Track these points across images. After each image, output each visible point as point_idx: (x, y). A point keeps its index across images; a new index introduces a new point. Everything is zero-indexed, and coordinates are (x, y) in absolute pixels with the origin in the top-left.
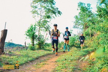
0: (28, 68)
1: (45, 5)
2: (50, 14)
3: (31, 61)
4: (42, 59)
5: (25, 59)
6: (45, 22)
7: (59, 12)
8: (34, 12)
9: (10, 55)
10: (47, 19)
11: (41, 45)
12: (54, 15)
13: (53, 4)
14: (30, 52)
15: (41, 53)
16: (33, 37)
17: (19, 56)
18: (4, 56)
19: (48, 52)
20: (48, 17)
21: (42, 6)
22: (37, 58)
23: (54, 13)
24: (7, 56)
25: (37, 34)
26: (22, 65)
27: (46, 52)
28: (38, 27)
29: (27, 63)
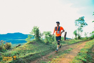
0: (75, 45)
1: (80, 22)
2: (83, 25)
3: (76, 43)
4: (80, 43)
5: (74, 42)
6: (81, 28)
7: (87, 24)
8: (76, 25)
9: (68, 41)
10: (81, 27)
11: (79, 38)
12: (84, 26)
13: (84, 21)
14: (76, 40)
15: (79, 40)
16: (76, 35)
17: (71, 41)
18: (66, 41)
19: (83, 40)
20: (82, 26)
21: (79, 22)
22: (78, 42)
23: (84, 25)
24: (67, 41)
25: (77, 33)
26: (73, 44)
27: (81, 40)
28: (78, 31)
29: (74, 43)
